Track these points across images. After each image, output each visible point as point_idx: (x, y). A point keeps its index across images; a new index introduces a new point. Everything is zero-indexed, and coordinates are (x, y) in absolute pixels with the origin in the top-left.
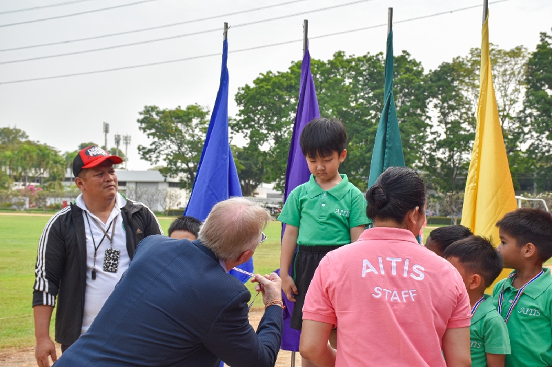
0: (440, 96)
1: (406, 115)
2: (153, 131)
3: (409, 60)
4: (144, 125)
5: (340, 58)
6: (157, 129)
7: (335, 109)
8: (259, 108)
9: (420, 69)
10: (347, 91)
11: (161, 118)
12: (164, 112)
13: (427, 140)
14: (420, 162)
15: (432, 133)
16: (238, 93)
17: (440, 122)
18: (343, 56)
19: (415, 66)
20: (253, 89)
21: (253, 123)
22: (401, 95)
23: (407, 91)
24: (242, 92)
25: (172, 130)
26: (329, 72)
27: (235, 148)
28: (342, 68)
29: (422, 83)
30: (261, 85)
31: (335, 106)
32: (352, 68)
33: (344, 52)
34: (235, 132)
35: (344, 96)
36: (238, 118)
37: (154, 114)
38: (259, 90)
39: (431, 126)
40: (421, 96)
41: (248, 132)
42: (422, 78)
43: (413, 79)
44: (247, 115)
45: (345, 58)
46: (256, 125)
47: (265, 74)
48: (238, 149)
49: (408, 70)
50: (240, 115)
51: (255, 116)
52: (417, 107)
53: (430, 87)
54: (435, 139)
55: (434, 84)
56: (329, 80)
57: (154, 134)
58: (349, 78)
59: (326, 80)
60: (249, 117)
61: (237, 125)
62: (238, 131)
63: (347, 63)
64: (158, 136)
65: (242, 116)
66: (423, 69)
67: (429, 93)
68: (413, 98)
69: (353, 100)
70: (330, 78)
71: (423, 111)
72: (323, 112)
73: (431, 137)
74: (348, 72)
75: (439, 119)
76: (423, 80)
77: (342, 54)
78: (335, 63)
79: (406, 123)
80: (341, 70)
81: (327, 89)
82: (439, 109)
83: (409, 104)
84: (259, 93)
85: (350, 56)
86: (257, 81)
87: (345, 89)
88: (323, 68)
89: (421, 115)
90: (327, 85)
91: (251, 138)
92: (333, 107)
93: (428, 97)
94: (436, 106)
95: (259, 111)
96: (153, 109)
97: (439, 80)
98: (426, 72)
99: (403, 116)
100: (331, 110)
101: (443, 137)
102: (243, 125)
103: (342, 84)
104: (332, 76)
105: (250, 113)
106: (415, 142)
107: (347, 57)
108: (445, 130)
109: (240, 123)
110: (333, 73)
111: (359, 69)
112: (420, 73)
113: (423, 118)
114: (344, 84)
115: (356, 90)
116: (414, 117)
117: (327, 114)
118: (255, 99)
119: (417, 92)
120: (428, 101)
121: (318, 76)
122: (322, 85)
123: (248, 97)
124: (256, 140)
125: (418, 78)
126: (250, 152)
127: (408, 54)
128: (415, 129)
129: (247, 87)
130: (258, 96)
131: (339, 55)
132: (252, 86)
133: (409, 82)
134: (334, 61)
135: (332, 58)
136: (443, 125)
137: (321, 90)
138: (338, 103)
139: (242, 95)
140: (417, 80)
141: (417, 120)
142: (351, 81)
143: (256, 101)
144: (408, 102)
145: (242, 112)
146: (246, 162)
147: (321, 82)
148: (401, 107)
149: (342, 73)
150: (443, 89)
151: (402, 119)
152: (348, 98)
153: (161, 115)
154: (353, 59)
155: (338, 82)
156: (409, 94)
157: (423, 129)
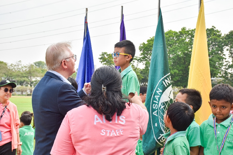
0: (229, 46)
1: (214, 54)
2: (105, 62)
3: (215, 30)
4: (101, 60)
5: (184, 30)
6: (107, 61)
7: (182, 52)
8: (149, 52)
9: (220, 34)
10: (187, 44)
11: (108, 57)
12: (109, 55)
13: (224, 65)
14: (220, 74)
15: (226, 62)
16: (140, 46)
17: (230, 57)
18: (185, 29)
19: (218, 33)
20: (146, 44)
21: (146, 59)
22: (212, 45)
23: (214, 43)
24: (142, 46)
25: (113, 62)
26: (179, 36)
27: (139, 69)
28: (185, 34)
29: (221, 40)
30: (150, 42)
31: (182, 51)
32: (189, 34)
33: (186, 28)
34: (139, 63)
35: (186, 46)
36: (141, 57)
37: (105, 55)
38: (149, 45)
39: (225, 59)
40: (221, 46)
41: (145, 62)
42: (221, 37)
43: (217, 38)
44: (144, 55)
45: (186, 30)
46: (148, 60)
47: (152, 38)
48: (141, 70)
49: (215, 34)
50: (141, 55)
51: (148, 55)
52: (219, 50)
53: (225, 42)
54: (227, 64)
55: (227, 40)
56: (179, 40)
57: (105, 64)
58: (188, 38)
59: (178, 40)
60: (145, 56)
61: (140, 59)
62: (140, 62)
63: (187, 32)
64: (107, 65)
65: (142, 55)
66: (221, 34)
67: (224, 44)
68: (217, 46)
69: (190, 47)
70: (180, 39)
71: (222, 52)
72: (177, 53)
73: (225, 63)
74: (188, 36)
75: (229, 55)
76: (221, 39)
77: (185, 28)
78: (182, 32)
79: (214, 57)
80: (184, 35)
81: (179, 43)
82: (229, 51)
83: (215, 49)
84: (149, 46)
85: (189, 29)
86: (148, 41)
87: (186, 43)
88: (177, 35)
89: (221, 54)
90: (178, 42)
91: (146, 65)
92: (181, 51)
93: (224, 46)
94: (227, 50)
95: (149, 53)
96: (105, 53)
97: (229, 38)
98: (223, 35)
99: (212, 54)
100: (180, 53)
101: (231, 63)
102: (142, 60)
103: (185, 41)
104: (181, 38)
105: (145, 54)
106: (218, 66)
107: (187, 29)
108: (232, 60)
109: (141, 58)
110: (181, 37)
111: (193, 35)
112: (220, 35)
113: (222, 55)
114: (186, 41)
115: (191, 43)
116: (218, 55)
117: (179, 54)
118: (147, 48)
119: (219, 44)
120: (224, 48)
121: (174, 38)
122: (176, 42)
123: (144, 47)
124: (148, 66)
125: (219, 38)
126: (145, 71)
127: (215, 27)
128: (218, 60)
129: (144, 44)
130: (149, 47)
131: (184, 29)
132: (146, 43)
133: (215, 40)
134: (182, 31)
135: (181, 30)
136: (231, 58)
137: (176, 44)
138: (183, 49)
139: (142, 47)
140: (219, 39)
141: (219, 56)
142: (189, 40)
143: (148, 49)
144: (215, 48)
145: (142, 54)
146: (144, 75)
147: (176, 41)
148: (211, 50)
149: (185, 37)
150: (231, 42)
151: (212, 56)
152: (187, 47)
153: (108, 56)
154: (190, 30)
155: (183, 40)
156: (215, 45)
157: (221, 60)
